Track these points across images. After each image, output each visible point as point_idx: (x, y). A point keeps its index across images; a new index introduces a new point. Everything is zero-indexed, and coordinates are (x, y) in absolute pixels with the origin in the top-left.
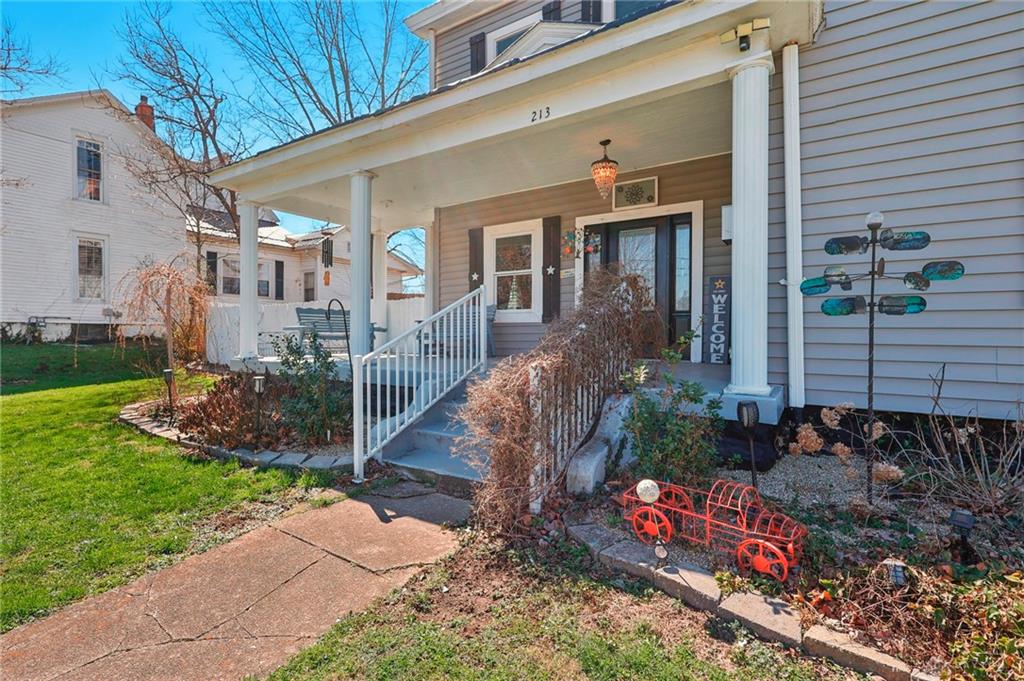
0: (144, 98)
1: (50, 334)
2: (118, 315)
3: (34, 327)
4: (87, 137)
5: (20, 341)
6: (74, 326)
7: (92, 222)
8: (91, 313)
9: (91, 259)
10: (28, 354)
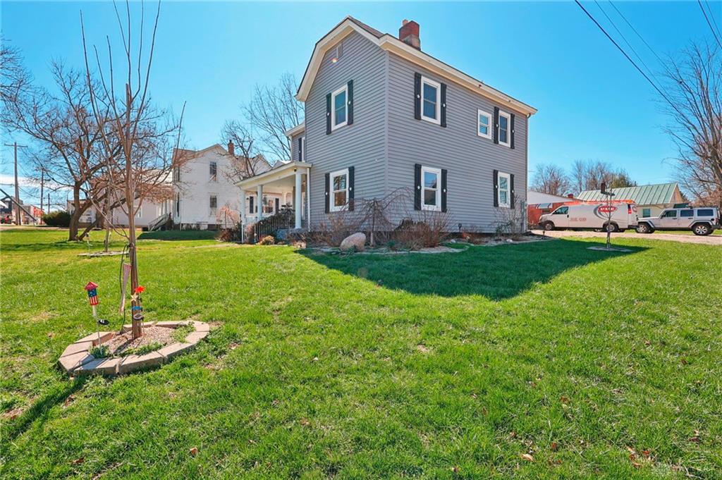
0: (230, 141)
1: (202, 228)
2: (221, 221)
3: (198, 225)
4: (213, 161)
5: (195, 229)
6: (209, 225)
7: (214, 190)
8: (213, 221)
9: (213, 202)
10: (197, 233)
